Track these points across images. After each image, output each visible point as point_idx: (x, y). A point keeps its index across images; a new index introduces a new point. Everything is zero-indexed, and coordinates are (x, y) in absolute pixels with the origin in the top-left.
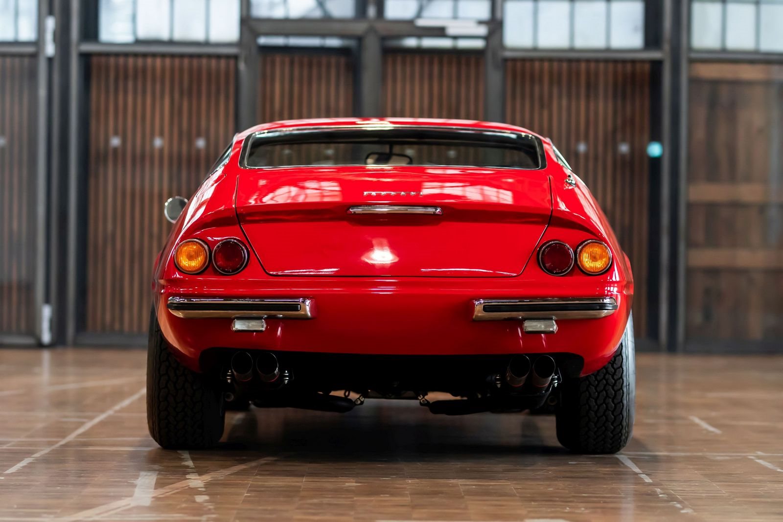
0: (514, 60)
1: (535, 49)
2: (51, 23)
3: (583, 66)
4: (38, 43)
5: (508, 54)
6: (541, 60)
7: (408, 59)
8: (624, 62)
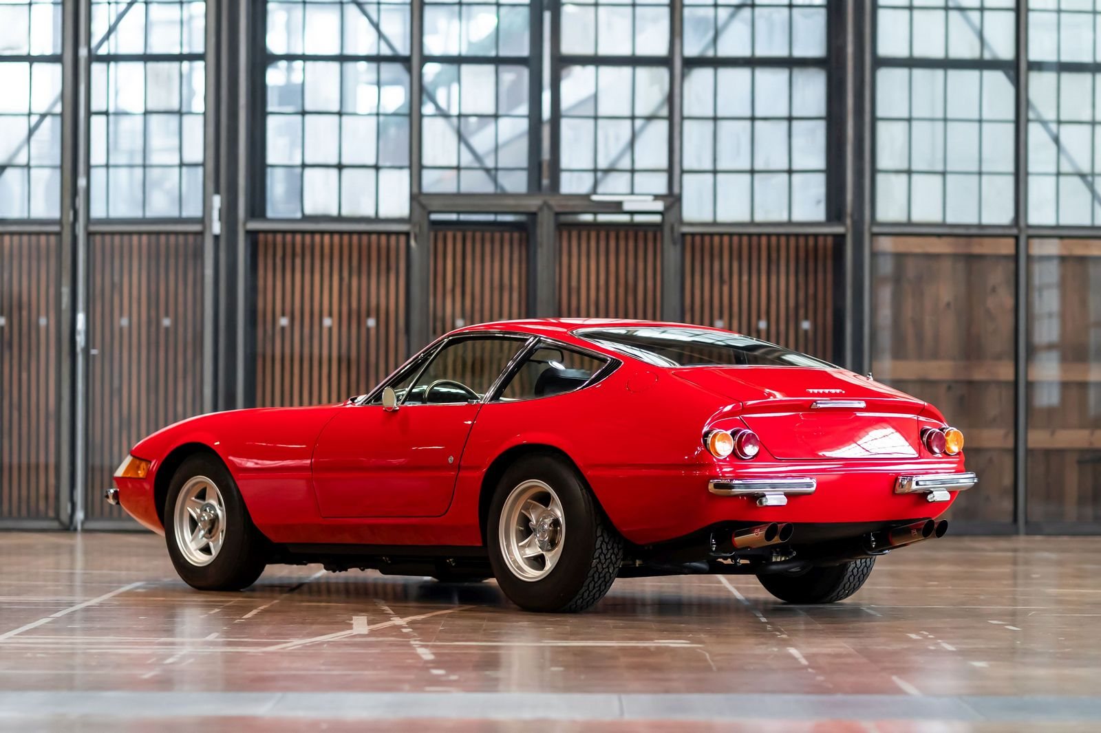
0: (693, 235)
1: (715, 223)
2: (217, 201)
3: (764, 240)
4: (204, 220)
5: (686, 229)
6: (721, 235)
7: (584, 234)
8: (806, 236)
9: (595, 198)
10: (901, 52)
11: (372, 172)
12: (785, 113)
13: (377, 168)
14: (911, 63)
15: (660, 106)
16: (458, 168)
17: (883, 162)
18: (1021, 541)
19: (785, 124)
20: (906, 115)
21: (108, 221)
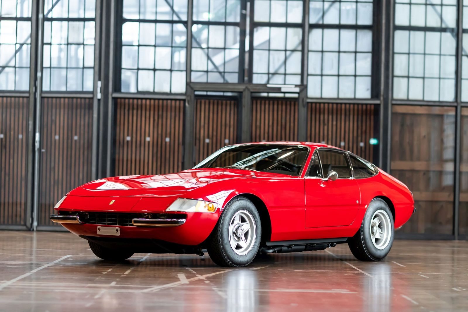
0: (312, 103)
1: (321, 98)
2: (99, 84)
3: (343, 106)
4: (93, 93)
5: (309, 101)
6: (324, 103)
7: (263, 102)
8: (362, 104)
9: (268, 86)
10: (406, 23)
11: (169, 72)
12: (353, 50)
13: (171, 70)
14: (410, 28)
15: (298, 46)
16: (207, 72)
17: (397, 72)
18: (456, 242)
19: (353, 55)
20: (407, 51)
21: (50, 92)
